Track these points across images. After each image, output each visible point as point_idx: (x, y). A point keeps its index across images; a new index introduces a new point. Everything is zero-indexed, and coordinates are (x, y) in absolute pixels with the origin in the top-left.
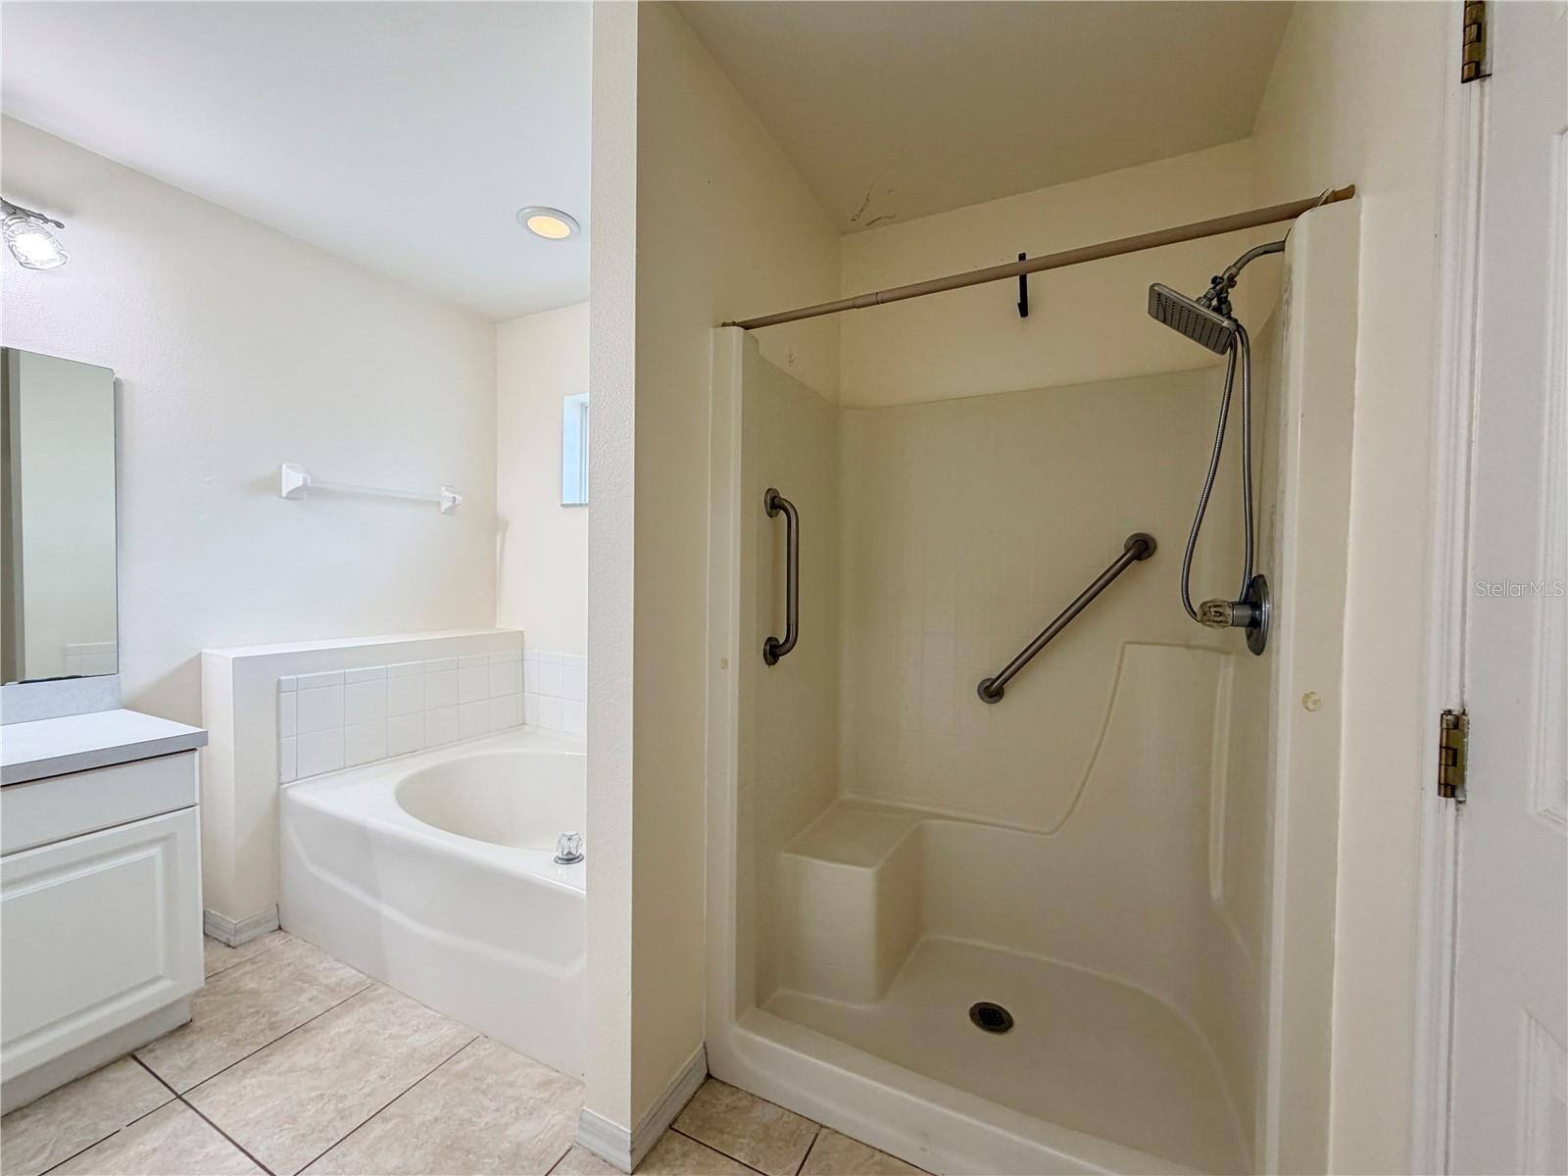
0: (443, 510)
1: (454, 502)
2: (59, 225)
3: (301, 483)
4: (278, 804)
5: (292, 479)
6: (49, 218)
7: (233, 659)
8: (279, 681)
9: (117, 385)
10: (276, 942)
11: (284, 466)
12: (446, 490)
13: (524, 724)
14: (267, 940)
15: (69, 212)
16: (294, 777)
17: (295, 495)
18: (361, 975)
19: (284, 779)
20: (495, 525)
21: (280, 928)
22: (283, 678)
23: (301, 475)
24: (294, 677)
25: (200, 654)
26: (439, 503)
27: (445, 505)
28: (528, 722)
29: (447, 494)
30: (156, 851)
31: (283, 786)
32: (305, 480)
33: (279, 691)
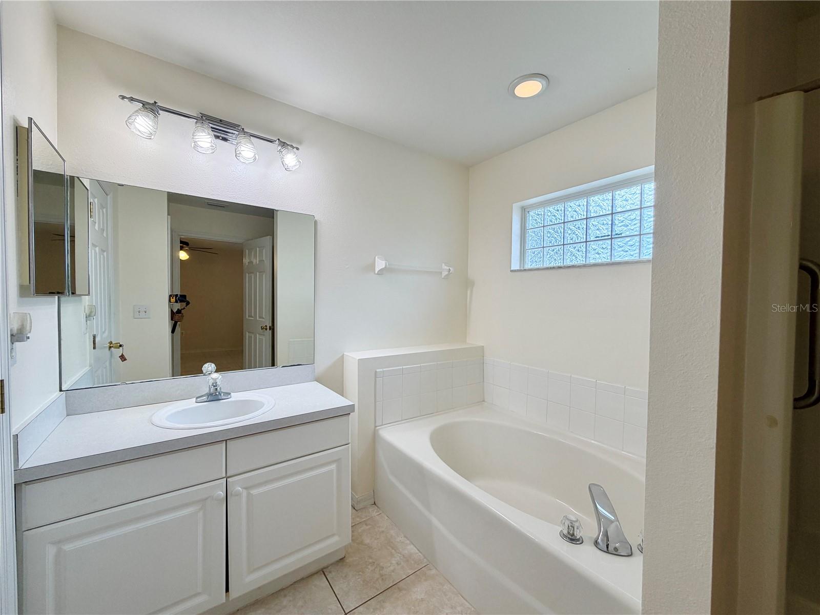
0: (443, 277)
1: (450, 271)
2: (298, 149)
3: (384, 267)
4: (375, 437)
5: (380, 264)
6: (294, 146)
7: (359, 360)
8: (376, 371)
9: (316, 222)
10: (374, 512)
11: (376, 258)
12: (446, 265)
13: (484, 401)
14: (370, 510)
15: (300, 143)
16: (381, 424)
17: (381, 272)
18: (420, 554)
19: (377, 424)
20: (468, 284)
21: (375, 504)
22: (377, 370)
23: (384, 262)
24: (382, 370)
25: (343, 355)
26: (441, 273)
27: (445, 273)
28: (486, 400)
29: (446, 267)
30: (333, 467)
31: (378, 428)
32: (386, 265)
33: (376, 377)
